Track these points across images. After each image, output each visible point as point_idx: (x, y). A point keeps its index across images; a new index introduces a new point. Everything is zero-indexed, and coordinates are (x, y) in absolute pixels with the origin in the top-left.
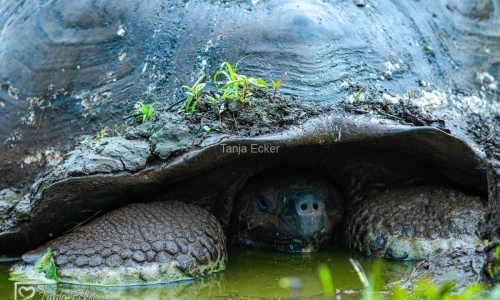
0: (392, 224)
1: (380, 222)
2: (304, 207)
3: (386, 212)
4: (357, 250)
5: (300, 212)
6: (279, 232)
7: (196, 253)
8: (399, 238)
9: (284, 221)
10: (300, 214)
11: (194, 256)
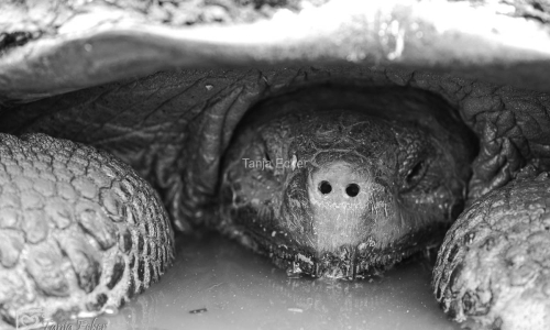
0: (519, 260)
1: (495, 251)
2: (326, 188)
3: (515, 230)
4: (442, 305)
5: (315, 197)
6: (278, 230)
7: (36, 271)
8: (525, 295)
9: (288, 209)
10: (313, 201)
11: (31, 276)
